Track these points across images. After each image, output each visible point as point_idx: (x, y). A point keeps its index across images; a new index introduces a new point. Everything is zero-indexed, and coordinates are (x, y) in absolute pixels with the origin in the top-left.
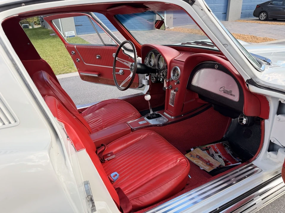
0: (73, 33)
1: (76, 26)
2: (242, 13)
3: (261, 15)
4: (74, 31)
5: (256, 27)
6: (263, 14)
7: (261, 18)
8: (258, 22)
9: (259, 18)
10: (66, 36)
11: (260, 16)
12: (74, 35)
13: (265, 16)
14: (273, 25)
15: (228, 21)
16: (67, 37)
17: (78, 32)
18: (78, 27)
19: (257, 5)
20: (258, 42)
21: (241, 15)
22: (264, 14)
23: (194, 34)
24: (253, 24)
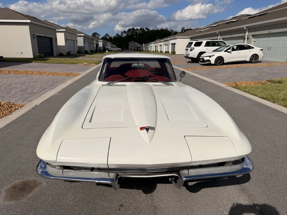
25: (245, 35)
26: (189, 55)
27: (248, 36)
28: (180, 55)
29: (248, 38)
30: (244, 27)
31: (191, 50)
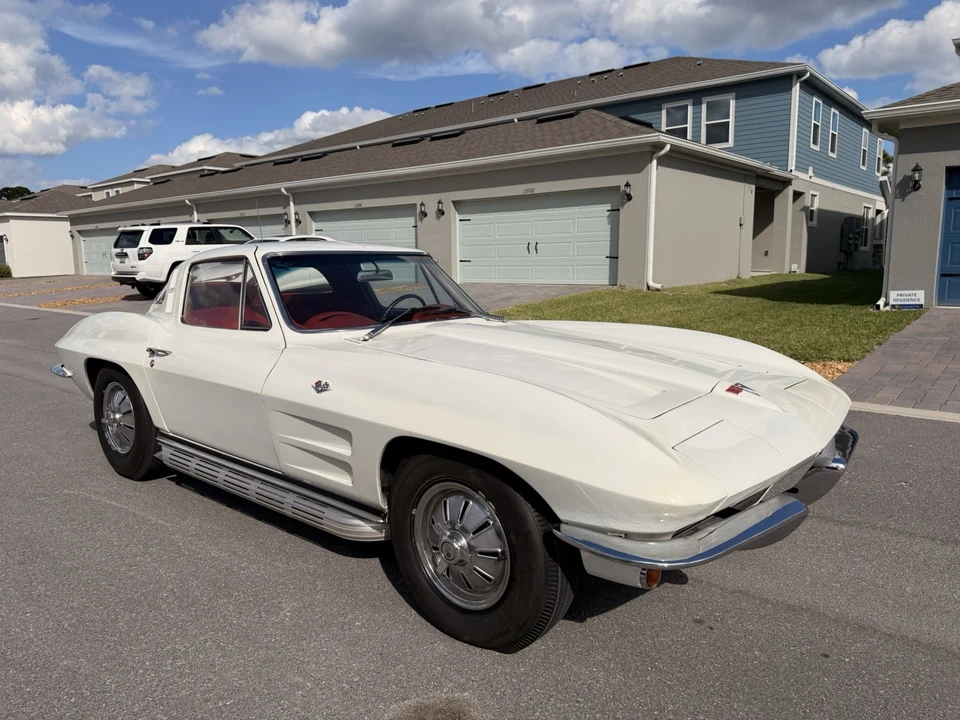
0: (919, 296)
1: (941, 275)
4: (925, 292)
10: (892, 303)
12: (922, 302)
16: (894, 307)
18: (950, 279)
25: (286, 210)
26: (135, 273)
27: (296, 214)
28: (51, 279)
29: (298, 222)
30: (280, 190)
31: (142, 257)
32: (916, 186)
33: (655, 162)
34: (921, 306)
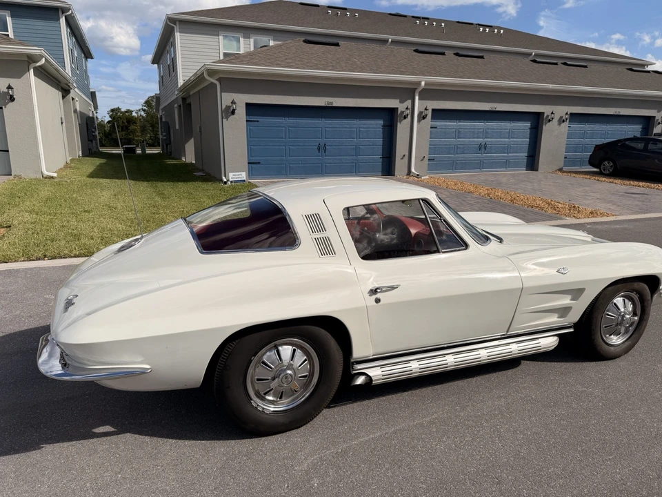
0: (243, 176)
1: (249, 163)
2: (565, 158)
3: (604, 165)
4: (244, 173)
5: (587, 188)
6: (606, 162)
7: (604, 170)
8: (596, 178)
9: (600, 170)
10: (230, 180)
11: (602, 167)
12: (245, 179)
13: (611, 166)
14: (623, 187)
15: (537, 170)
16: (231, 182)
17: (251, 174)
18: (253, 166)
19: (597, 146)
20: (580, 218)
21: (565, 162)
22: (608, 163)
23: (465, 191)
24: (585, 181)
32: (233, 112)
33: (32, 71)
34: (244, 181)
